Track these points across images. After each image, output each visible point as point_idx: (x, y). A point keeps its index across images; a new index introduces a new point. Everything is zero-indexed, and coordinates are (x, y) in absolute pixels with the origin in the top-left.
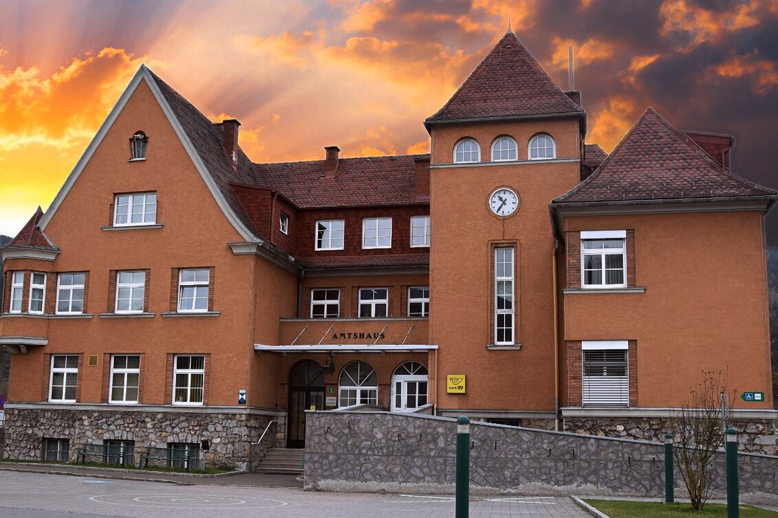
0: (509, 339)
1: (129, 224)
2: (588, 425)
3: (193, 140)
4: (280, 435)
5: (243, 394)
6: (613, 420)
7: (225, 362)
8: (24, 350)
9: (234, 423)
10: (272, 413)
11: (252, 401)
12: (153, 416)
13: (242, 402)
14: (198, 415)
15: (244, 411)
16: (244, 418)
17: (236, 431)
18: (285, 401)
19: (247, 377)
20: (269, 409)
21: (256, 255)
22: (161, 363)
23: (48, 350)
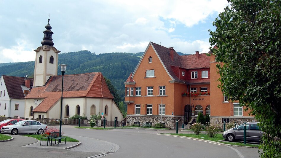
0: (227, 100)
1: (149, 77)
2: (234, 120)
3: (161, 59)
4: (183, 121)
5: (173, 113)
6: (239, 119)
7: (169, 106)
8: (130, 104)
9: (171, 119)
10: (180, 117)
11: (175, 114)
12: (155, 117)
13: (173, 114)
14: (164, 117)
15: (173, 116)
16: (173, 118)
17: (171, 120)
18: (184, 114)
19: (173, 109)
20: (180, 116)
21: (175, 83)
22: (157, 106)
23: (134, 104)
